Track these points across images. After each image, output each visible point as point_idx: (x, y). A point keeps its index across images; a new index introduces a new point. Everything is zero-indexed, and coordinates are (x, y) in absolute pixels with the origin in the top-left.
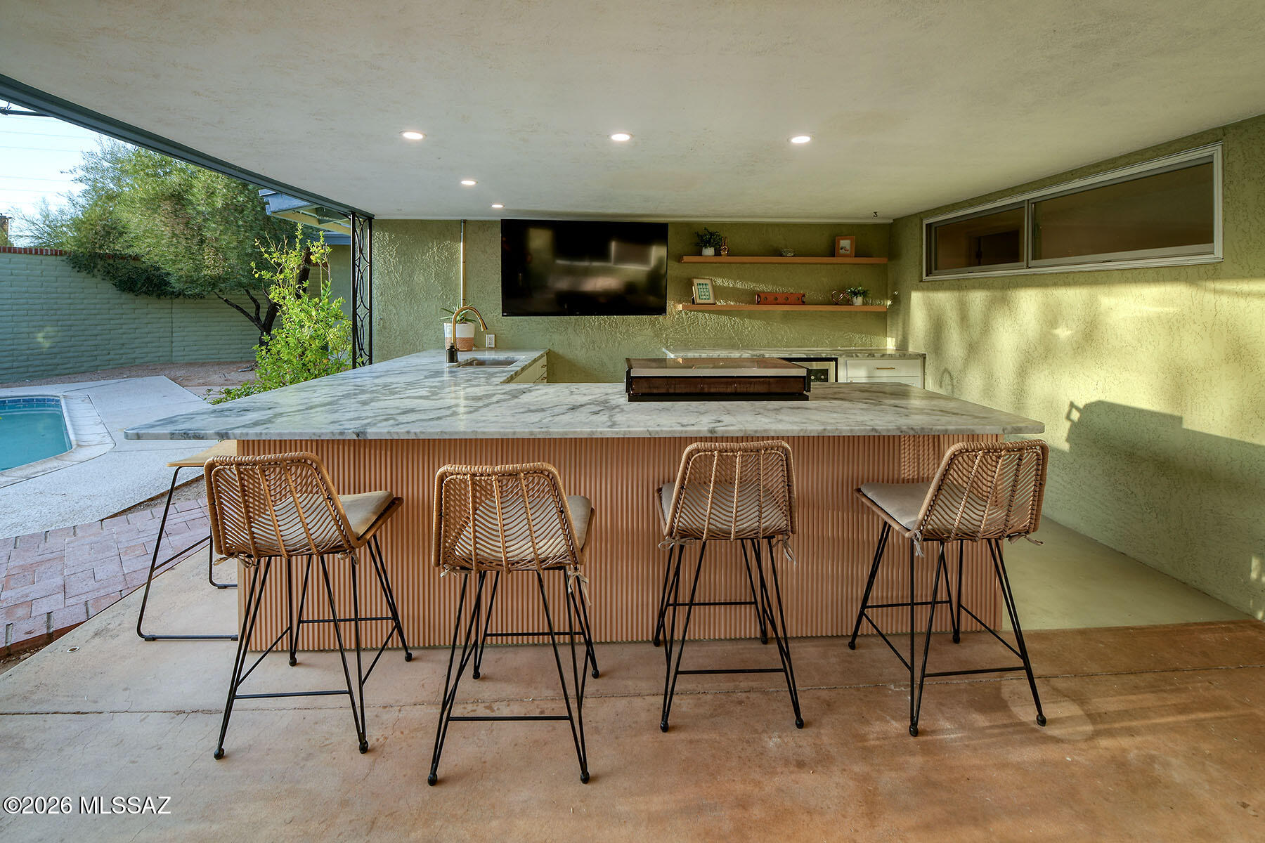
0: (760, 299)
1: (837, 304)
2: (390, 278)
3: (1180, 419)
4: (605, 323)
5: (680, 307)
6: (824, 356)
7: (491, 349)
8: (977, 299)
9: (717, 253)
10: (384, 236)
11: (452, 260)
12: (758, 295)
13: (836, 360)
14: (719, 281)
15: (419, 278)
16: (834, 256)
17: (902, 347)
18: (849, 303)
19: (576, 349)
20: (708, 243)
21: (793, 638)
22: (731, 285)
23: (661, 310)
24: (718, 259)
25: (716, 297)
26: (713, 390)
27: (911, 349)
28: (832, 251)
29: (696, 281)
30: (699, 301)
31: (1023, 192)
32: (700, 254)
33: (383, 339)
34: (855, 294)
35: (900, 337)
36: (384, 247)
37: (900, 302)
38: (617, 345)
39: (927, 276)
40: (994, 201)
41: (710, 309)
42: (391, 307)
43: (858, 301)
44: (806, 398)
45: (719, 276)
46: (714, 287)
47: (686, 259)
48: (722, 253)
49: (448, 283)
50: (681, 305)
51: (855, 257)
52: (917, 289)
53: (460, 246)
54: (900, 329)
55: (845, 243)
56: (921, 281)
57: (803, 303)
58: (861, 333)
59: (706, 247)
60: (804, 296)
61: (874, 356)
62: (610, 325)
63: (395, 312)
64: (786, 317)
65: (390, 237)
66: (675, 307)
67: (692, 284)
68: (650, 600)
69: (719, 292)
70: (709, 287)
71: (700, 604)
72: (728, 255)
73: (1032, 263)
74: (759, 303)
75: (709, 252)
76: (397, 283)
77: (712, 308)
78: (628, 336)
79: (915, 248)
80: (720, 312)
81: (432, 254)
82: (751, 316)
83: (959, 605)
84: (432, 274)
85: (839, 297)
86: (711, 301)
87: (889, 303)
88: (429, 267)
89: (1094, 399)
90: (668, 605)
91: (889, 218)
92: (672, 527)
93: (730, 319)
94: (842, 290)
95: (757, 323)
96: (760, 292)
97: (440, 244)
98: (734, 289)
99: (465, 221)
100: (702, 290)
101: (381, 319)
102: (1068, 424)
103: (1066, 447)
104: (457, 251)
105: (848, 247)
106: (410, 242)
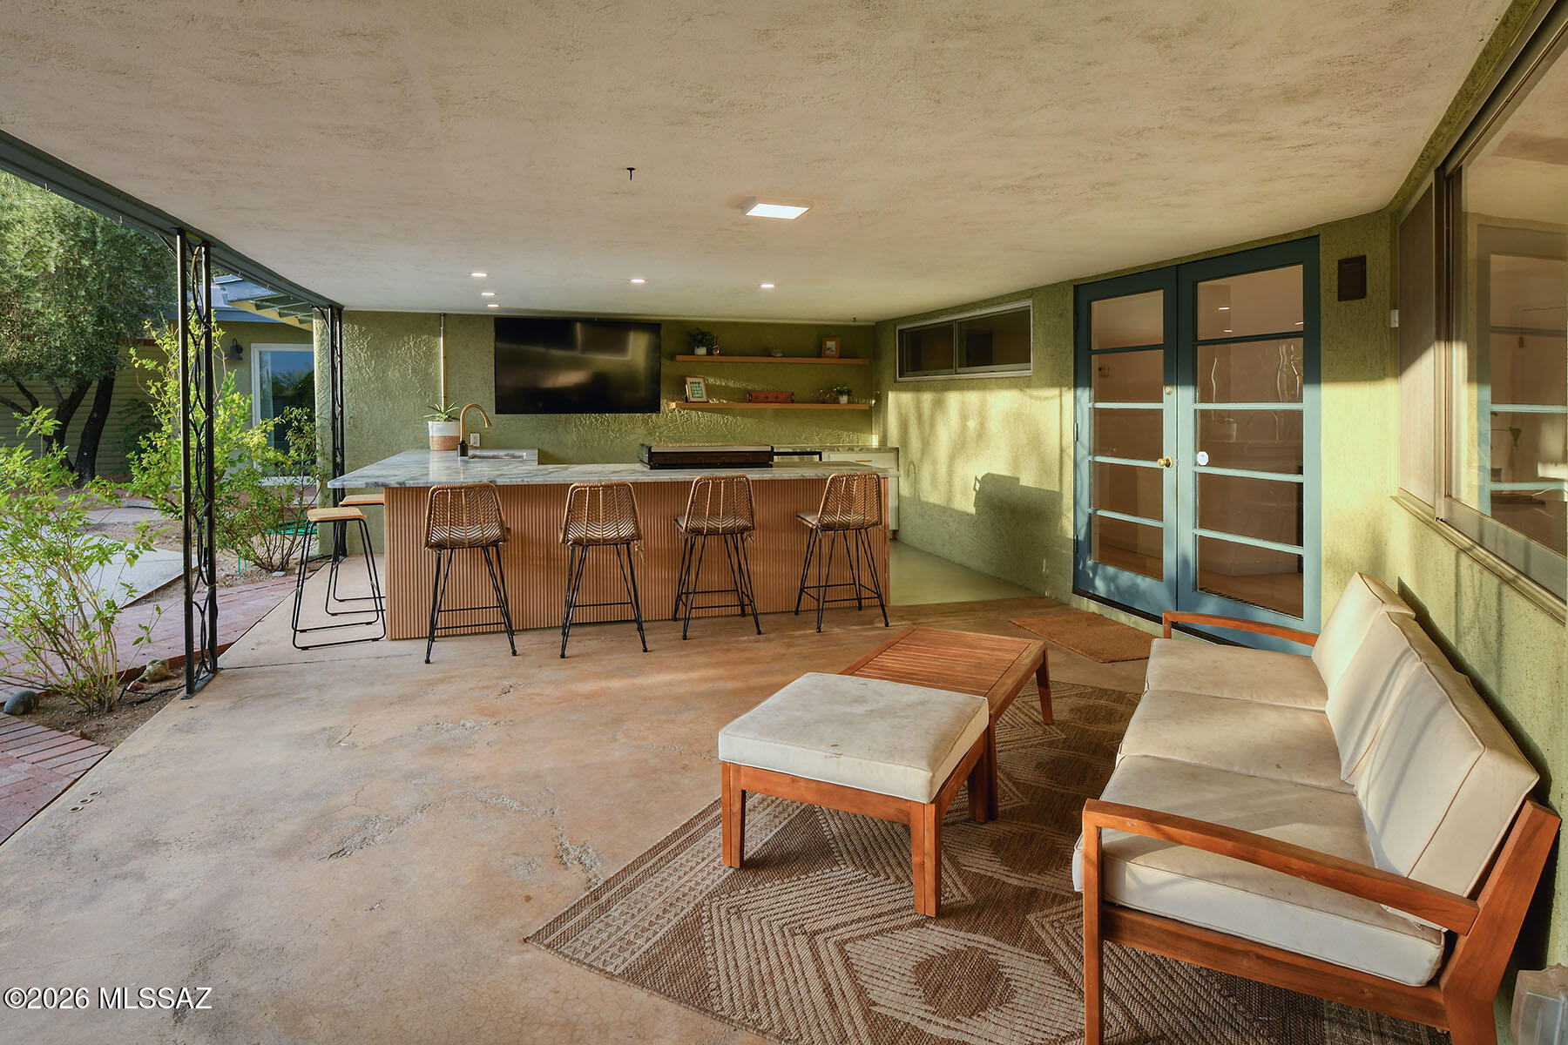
0: (750, 397)
1: (824, 403)
2: (361, 374)
3: (1018, 479)
4: (597, 420)
5: (673, 405)
6: (808, 450)
7: (476, 448)
8: (927, 398)
9: (710, 353)
10: (353, 329)
11: (430, 355)
12: (750, 394)
13: (820, 454)
14: (711, 381)
15: (393, 374)
16: (820, 357)
17: (884, 440)
18: (836, 401)
19: (567, 448)
20: (700, 343)
21: (761, 614)
22: (724, 384)
23: (655, 408)
24: (710, 358)
25: (709, 396)
26: (708, 461)
27: (889, 445)
28: (819, 352)
29: (689, 380)
30: (692, 399)
31: (952, 313)
32: (692, 353)
33: (354, 439)
34: (841, 393)
35: (882, 434)
36: (353, 341)
37: (881, 400)
38: (609, 443)
39: (900, 377)
40: (937, 317)
41: (702, 407)
42: (362, 405)
43: (844, 399)
44: (771, 466)
45: (714, 375)
46: (707, 386)
47: (679, 358)
48: (714, 353)
49: (427, 379)
50: (674, 404)
51: (840, 357)
52: (892, 390)
53: (439, 341)
54: (882, 426)
55: (831, 344)
56: (896, 382)
57: (793, 401)
58: (848, 430)
59: (698, 347)
60: (793, 394)
61: (853, 450)
62: (602, 423)
63: (367, 409)
64: (777, 415)
65: (360, 329)
66: (670, 406)
67: (685, 383)
68: (671, 593)
69: (711, 391)
70: (702, 385)
71: (699, 592)
72: (720, 354)
73: (959, 370)
74: (750, 401)
75: (702, 351)
76: (369, 379)
77: (705, 406)
78: (621, 435)
79: (892, 353)
80: (712, 410)
81: (409, 347)
82: (743, 414)
83: (860, 585)
84: (408, 370)
85: (827, 396)
86: (704, 399)
87: (874, 402)
88: (405, 362)
89: (986, 473)
90: (682, 593)
91: (872, 321)
92: (687, 527)
93: (723, 418)
94: (829, 390)
95: (749, 421)
96: (752, 391)
97: (418, 337)
98: (726, 387)
99: (445, 315)
100: (695, 388)
101: (351, 417)
102: (974, 493)
103: (972, 510)
104: (437, 345)
105: (834, 348)
106: (382, 335)
